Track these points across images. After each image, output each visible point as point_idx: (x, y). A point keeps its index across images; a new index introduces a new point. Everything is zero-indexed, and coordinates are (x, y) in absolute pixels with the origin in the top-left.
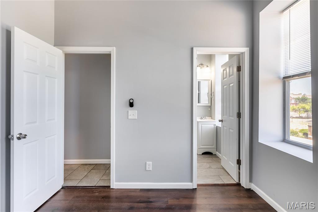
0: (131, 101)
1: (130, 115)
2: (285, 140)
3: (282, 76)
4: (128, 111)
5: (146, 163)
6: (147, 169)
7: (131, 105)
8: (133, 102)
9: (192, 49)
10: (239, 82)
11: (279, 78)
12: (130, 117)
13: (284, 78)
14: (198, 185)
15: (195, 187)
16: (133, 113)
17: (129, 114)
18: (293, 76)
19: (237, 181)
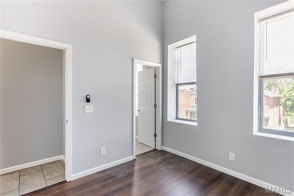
0: (88, 97)
1: (87, 110)
2: (177, 118)
3: (176, 83)
4: (85, 106)
5: (101, 149)
6: (102, 154)
7: (88, 100)
8: (90, 98)
9: (133, 59)
10: (155, 84)
11: (175, 84)
12: (86, 112)
13: (177, 84)
14: (136, 156)
15: (135, 158)
16: (89, 108)
17: (86, 108)
18: (183, 84)
19: (154, 148)
